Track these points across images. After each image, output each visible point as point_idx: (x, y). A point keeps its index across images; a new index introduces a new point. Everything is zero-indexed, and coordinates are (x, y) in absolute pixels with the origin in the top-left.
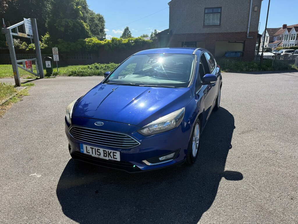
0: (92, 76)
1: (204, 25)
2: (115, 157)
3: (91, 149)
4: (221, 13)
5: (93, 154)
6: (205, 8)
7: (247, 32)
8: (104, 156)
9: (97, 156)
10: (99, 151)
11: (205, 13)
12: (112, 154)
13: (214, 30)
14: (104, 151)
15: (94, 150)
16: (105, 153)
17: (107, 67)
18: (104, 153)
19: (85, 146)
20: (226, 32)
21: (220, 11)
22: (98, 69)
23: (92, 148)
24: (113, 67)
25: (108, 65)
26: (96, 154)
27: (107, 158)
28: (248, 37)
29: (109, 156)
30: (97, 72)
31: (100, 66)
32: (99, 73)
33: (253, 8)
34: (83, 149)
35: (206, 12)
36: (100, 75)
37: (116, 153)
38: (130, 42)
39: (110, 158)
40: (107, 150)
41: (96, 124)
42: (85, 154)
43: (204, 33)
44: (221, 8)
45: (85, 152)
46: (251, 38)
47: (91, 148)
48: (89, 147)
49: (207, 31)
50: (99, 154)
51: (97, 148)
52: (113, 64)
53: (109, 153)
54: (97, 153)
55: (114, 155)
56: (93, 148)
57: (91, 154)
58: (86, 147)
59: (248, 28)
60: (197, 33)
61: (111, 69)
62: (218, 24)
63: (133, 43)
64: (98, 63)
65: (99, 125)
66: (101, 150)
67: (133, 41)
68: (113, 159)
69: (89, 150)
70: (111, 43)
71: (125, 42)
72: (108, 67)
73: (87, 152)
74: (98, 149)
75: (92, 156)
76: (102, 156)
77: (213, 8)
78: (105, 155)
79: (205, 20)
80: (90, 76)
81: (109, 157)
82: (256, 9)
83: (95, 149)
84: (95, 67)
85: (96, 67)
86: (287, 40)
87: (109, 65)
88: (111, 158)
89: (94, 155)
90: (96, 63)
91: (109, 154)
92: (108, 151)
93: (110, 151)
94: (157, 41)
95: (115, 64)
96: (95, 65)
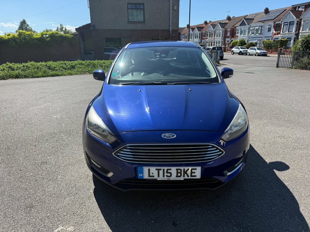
0: (7, 79)
1: (128, 21)
2: (193, 174)
3: (157, 171)
4: (144, 9)
5: (159, 176)
6: (128, 4)
7: (170, 30)
8: (177, 176)
9: (166, 178)
10: (169, 171)
11: (128, 9)
12: (189, 172)
13: (139, 27)
14: (177, 170)
15: (161, 172)
16: (179, 173)
17: (25, 67)
18: (177, 173)
19: (146, 169)
20: (150, 29)
21: (142, 7)
22: (13, 70)
23: (159, 170)
24: (34, 67)
25: (26, 64)
26: (164, 176)
27: (182, 178)
28: (171, 35)
29: (186, 175)
30: (13, 73)
31: (15, 66)
32: (17, 75)
33: (173, 7)
34: (142, 173)
35: (129, 7)
36: (19, 77)
37: (196, 169)
38: (43, 37)
39: (186, 177)
40: (182, 168)
41: (164, 136)
42: (145, 180)
43: (129, 29)
44: (143, 4)
45: (146, 176)
46: (174, 35)
47: (156, 169)
48: (153, 170)
49: (131, 27)
50: (169, 175)
51: (166, 168)
52: (32, 63)
53: (185, 170)
54: (166, 174)
55: (192, 173)
56: (161, 169)
57: (156, 177)
58: (149, 170)
59: (170, 26)
60: (122, 29)
61: (32, 69)
62: (142, 21)
63: (47, 38)
64: (11, 63)
65: (170, 137)
66: (173, 170)
67: (47, 36)
68: (190, 177)
69: (153, 174)
70: (17, 38)
71: (37, 37)
72: (27, 66)
73: (149, 176)
74: (168, 170)
75: (158, 179)
76: (174, 177)
77: (136, 4)
78: (179, 175)
79: (129, 16)
80: (4, 79)
81: (184, 176)
82: (175, 8)
83: (164, 170)
84: (8, 67)
85: (10, 67)
86: (212, 37)
87: (29, 64)
88: (188, 176)
89: (161, 178)
90: (8, 63)
91: (185, 172)
92: (184, 169)
93: (186, 168)
94: (78, 36)
95: (36, 63)
96: (7, 65)
